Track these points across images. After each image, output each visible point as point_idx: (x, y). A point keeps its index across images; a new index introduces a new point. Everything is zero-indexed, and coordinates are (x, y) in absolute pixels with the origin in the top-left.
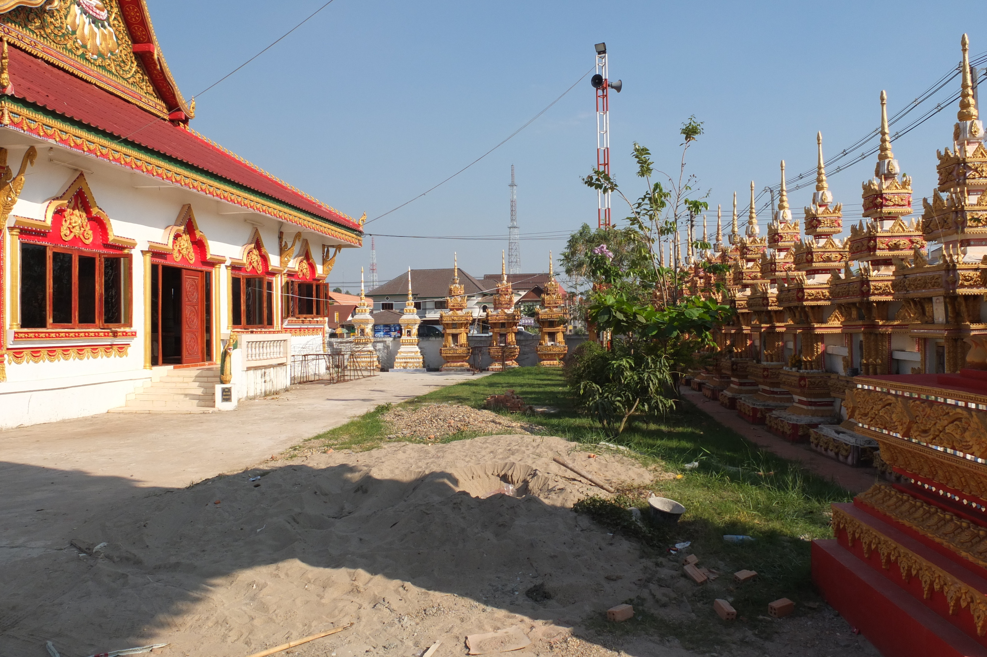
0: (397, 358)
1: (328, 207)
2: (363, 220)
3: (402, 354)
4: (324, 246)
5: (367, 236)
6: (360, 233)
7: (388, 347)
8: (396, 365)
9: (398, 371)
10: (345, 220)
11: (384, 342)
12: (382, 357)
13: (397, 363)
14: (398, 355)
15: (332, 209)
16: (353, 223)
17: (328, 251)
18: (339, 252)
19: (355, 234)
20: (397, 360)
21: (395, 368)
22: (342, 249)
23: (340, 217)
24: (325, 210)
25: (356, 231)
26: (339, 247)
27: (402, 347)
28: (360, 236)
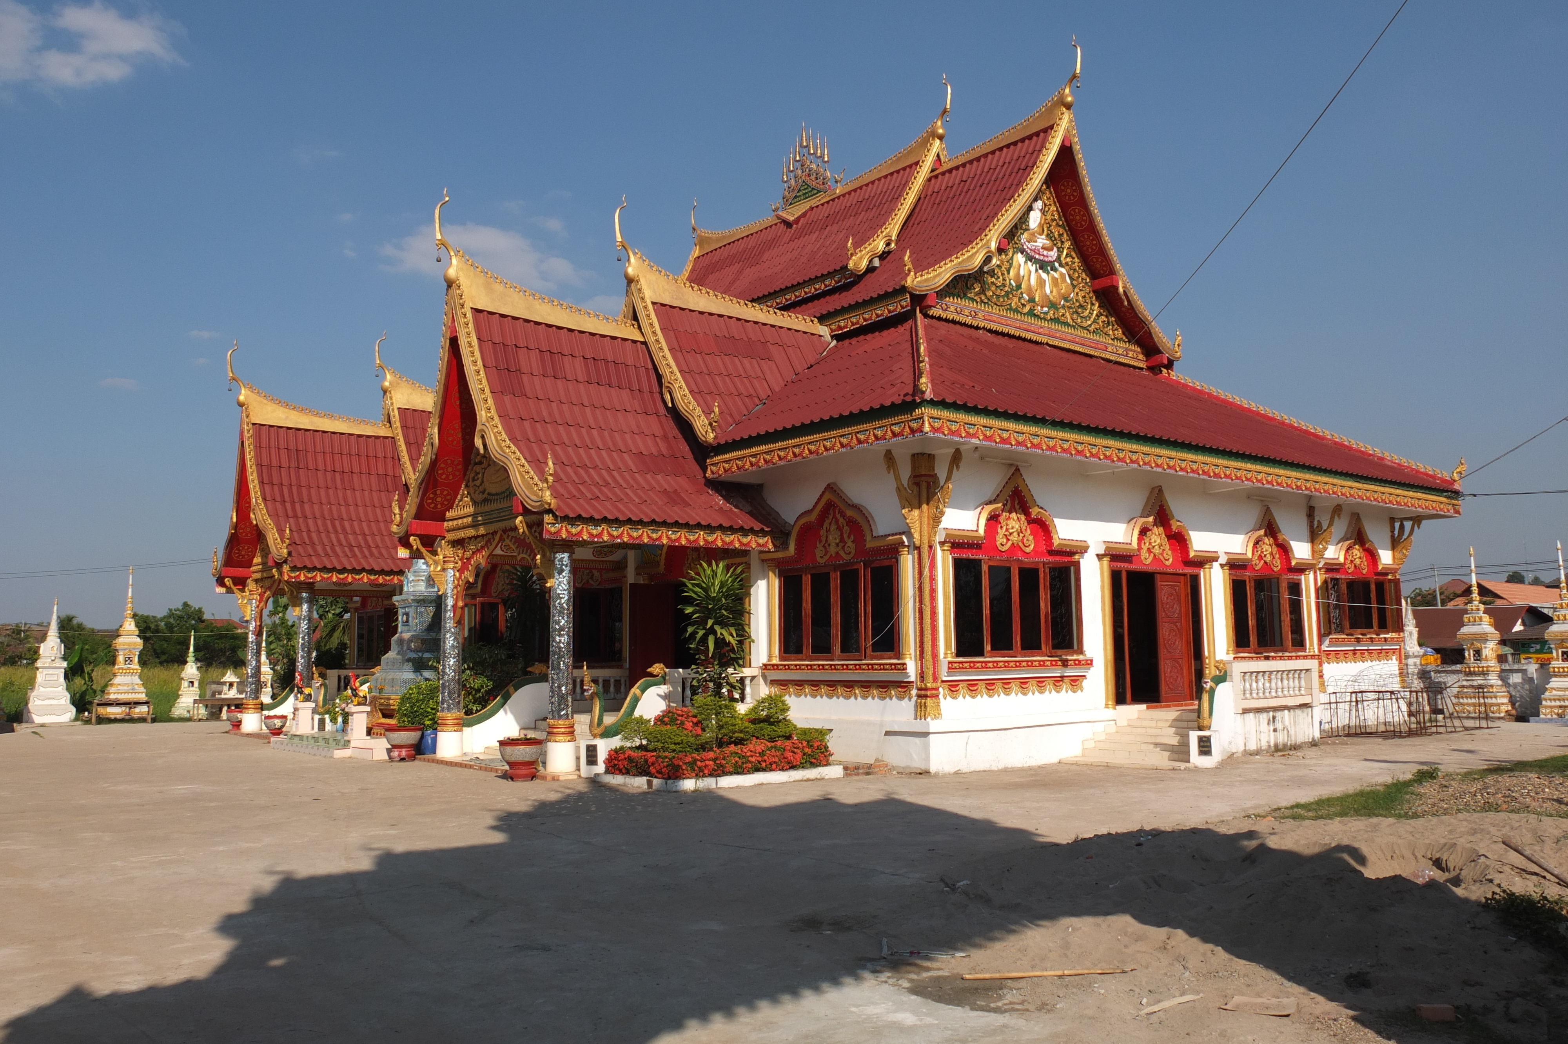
0: (1546, 700)
1: (1396, 458)
2: (1460, 473)
3: (1554, 692)
4: (1392, 520)
5: (1467, 498)
6: (1456, 494)
7: (1532, 679)
8: (1543, 710)
9: (1546, 721)
10: (1427, 475)
11: (1524, 672)
12: (1521, 697)
13: (1546, 707)
14: (1547, 693)
15: (1404, 462)
16: (1443, 480)
17: (1402, 527)
18: (1419, 527)
19: (1445, 497)
20: (1544, 703)
21: (1542, 716)
22: (1424, 523)
23: (1418, 472)
24: (1389, 463)
25: (1447, 491)
26: (1417, 520)
27: (1553, 679)
28: (1456, 499)
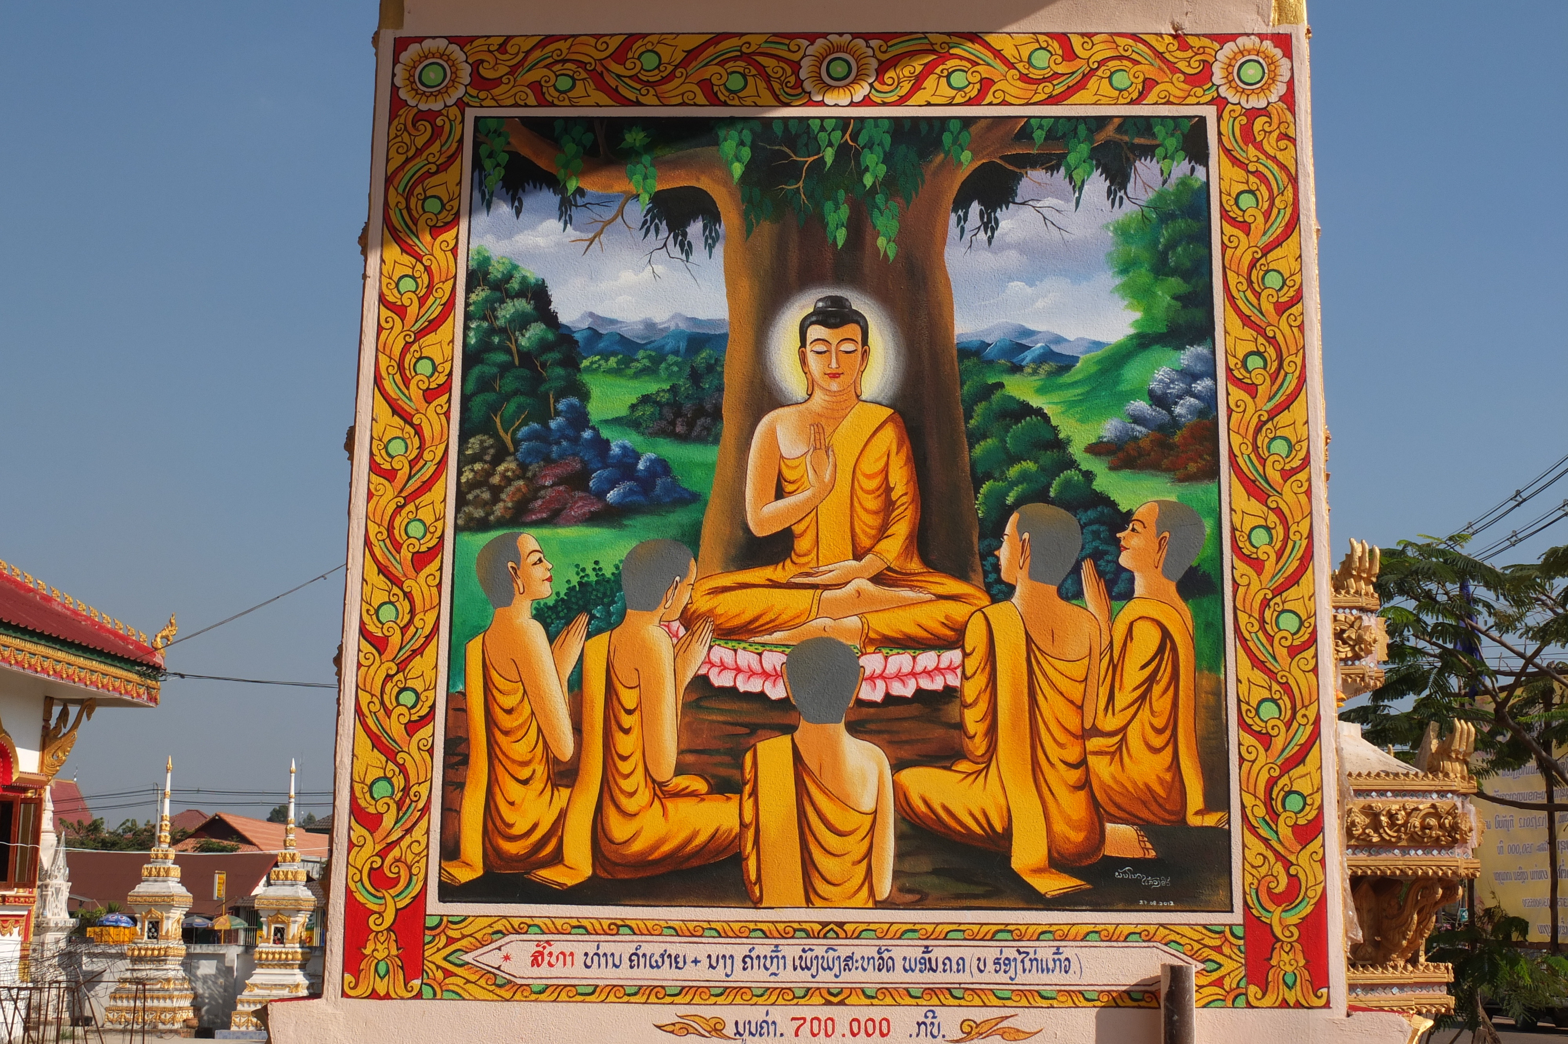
0: (242, 1002)
1: (71, 601)
2: (166, 638)
3: (256, 991)
4: (49, 702)
6: (155, 671)
7: (230, 969)
8: (236, 1019)
10: (116, 634)
11: (220, 957)
12: (211, 997)
13: (241, 1014)
15: (82, 608)
16: (139, 646)
17: (64, 715)
18: (89, 717)
19: (138, 673)
20: (239, 1007)
21: (234, 1028)
23: (102, 627)
24: (59, 608)
26: (88, 705)
27: (258, 971)
